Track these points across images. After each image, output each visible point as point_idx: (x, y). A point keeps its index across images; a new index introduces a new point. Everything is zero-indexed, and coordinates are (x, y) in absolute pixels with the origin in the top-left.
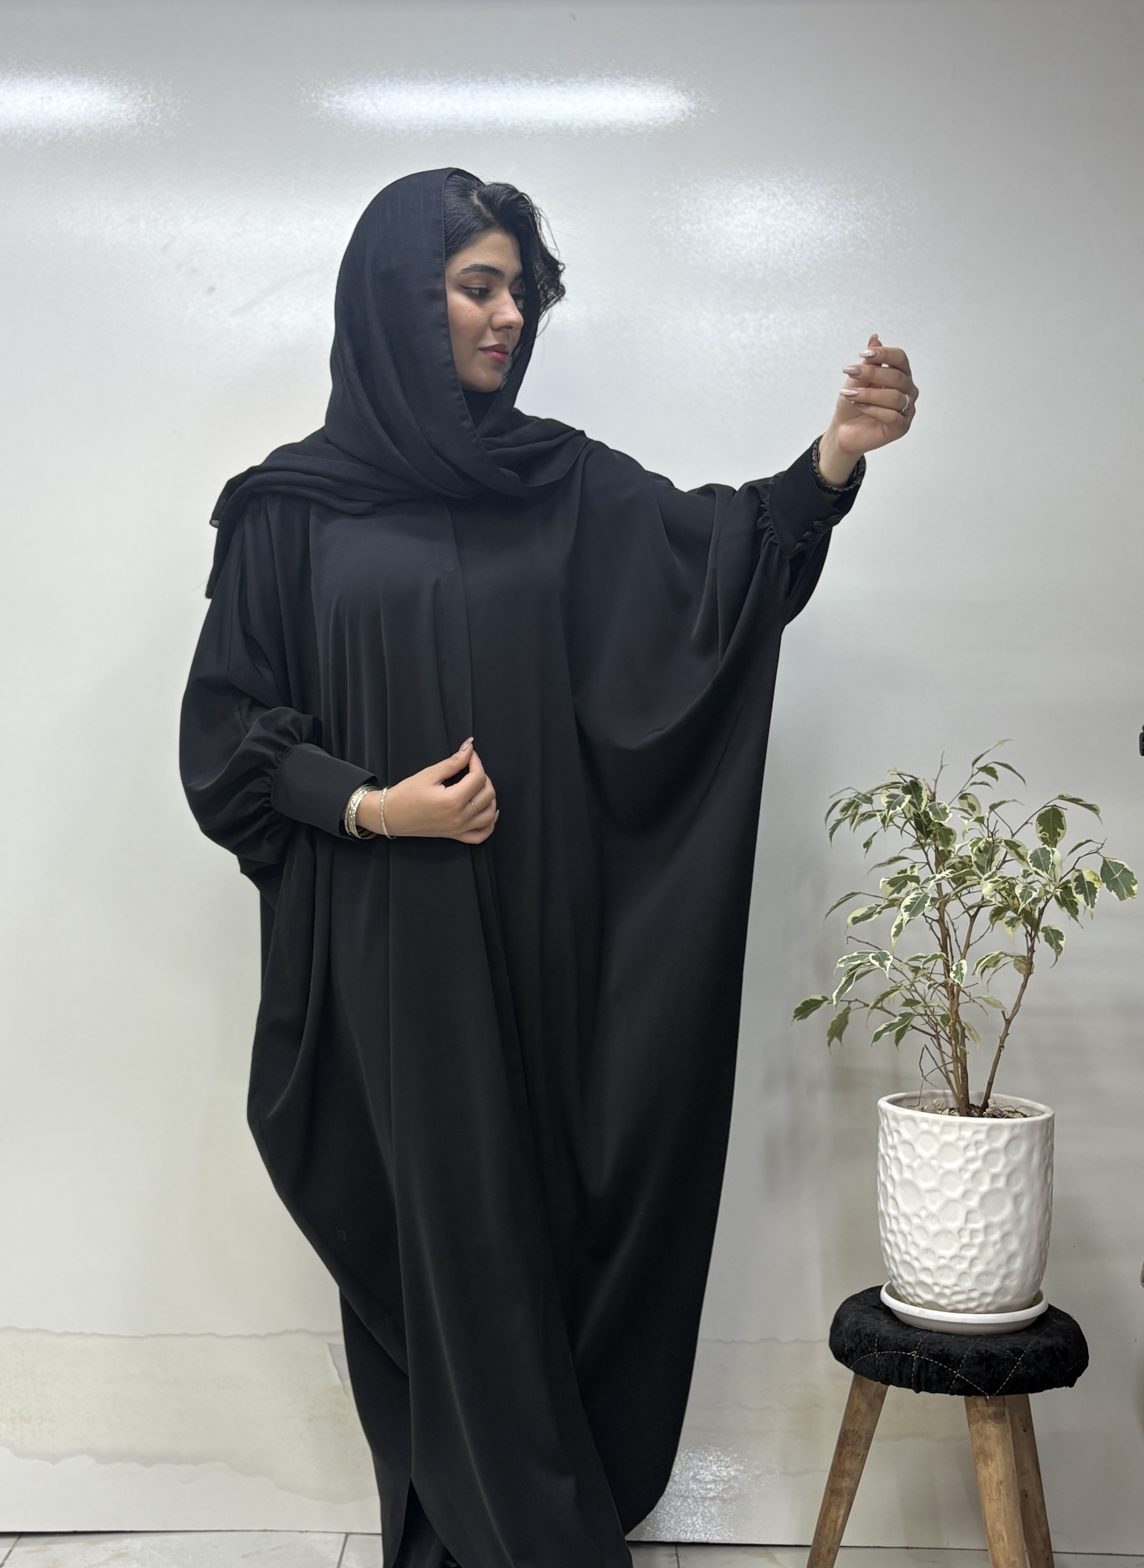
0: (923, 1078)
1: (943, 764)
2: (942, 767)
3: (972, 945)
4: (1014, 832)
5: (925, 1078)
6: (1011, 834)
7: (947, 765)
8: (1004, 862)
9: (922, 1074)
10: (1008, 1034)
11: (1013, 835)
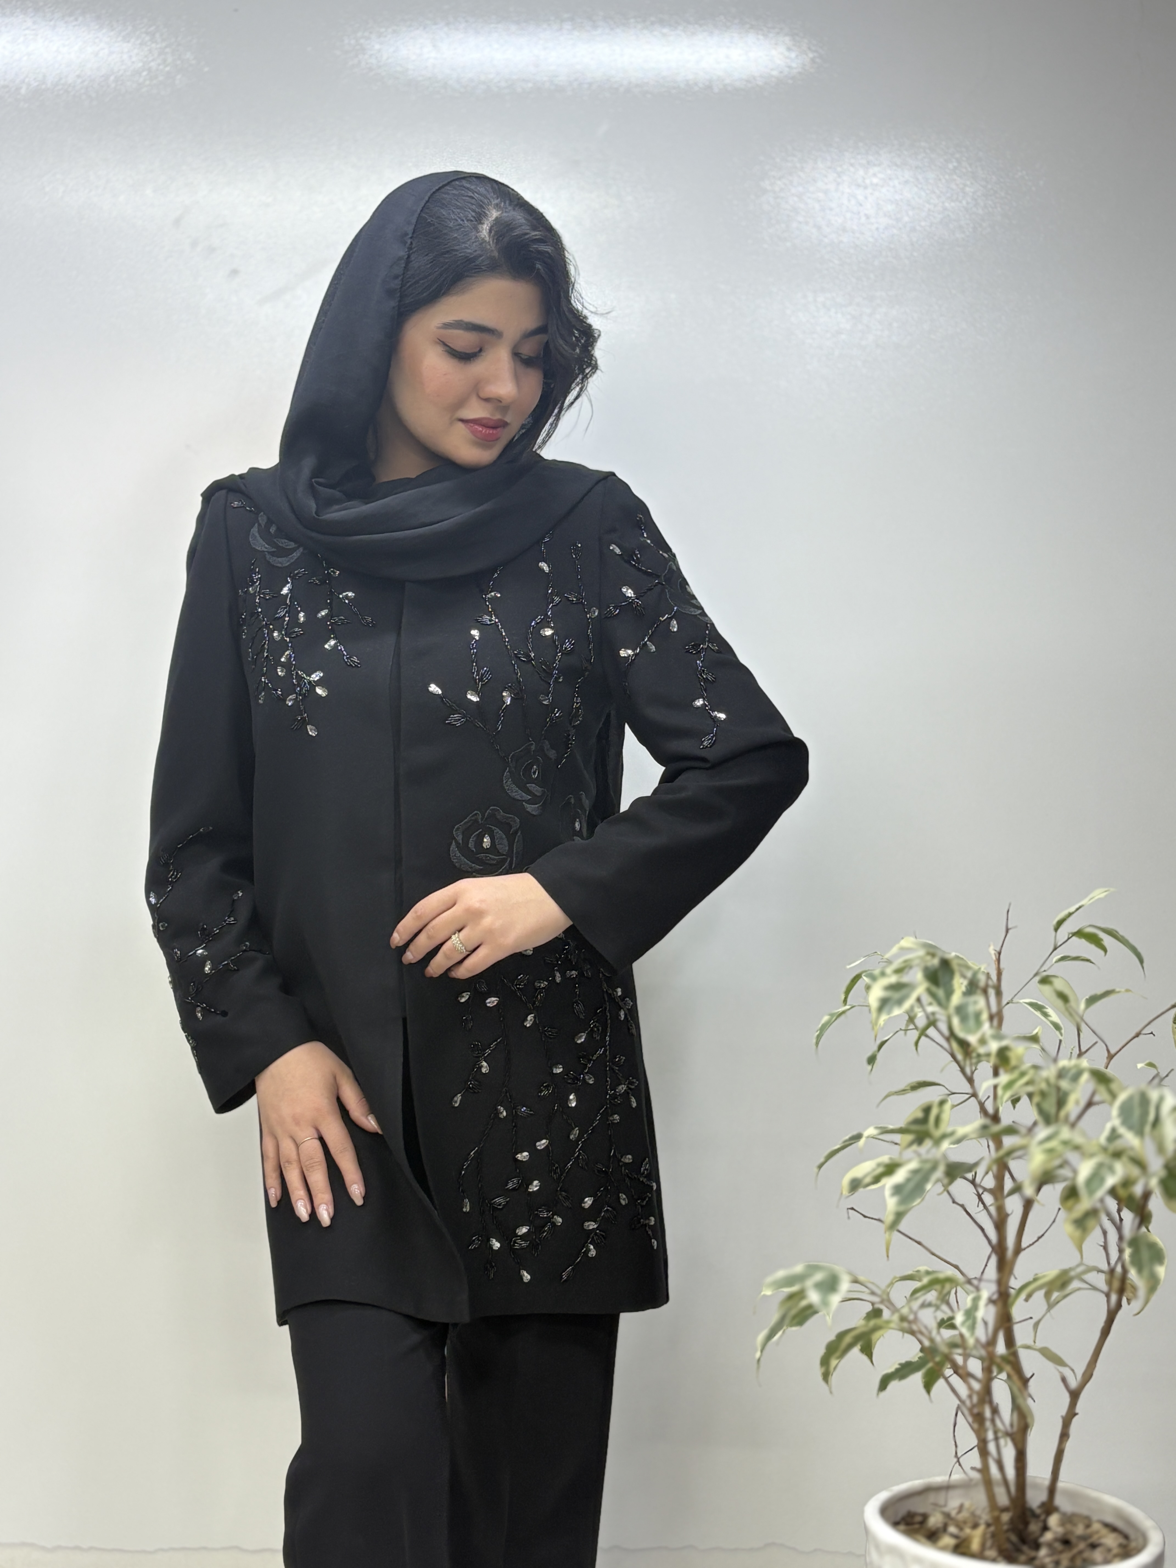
0: (955, 1460)
1: (1010, 926)
2: (1007, 930)
3: (1025, 1249)
4: (1113, 1051)
5: (958, 1461)
6: (1106, 1054)
7: (1015, 927)
8: (1090, 1104)
9: (956, 1453)
10: (1076, 1414)
11: (1111, 1057)
